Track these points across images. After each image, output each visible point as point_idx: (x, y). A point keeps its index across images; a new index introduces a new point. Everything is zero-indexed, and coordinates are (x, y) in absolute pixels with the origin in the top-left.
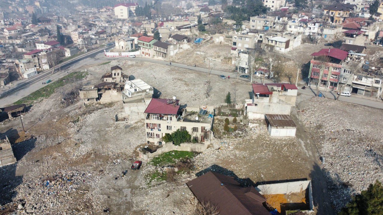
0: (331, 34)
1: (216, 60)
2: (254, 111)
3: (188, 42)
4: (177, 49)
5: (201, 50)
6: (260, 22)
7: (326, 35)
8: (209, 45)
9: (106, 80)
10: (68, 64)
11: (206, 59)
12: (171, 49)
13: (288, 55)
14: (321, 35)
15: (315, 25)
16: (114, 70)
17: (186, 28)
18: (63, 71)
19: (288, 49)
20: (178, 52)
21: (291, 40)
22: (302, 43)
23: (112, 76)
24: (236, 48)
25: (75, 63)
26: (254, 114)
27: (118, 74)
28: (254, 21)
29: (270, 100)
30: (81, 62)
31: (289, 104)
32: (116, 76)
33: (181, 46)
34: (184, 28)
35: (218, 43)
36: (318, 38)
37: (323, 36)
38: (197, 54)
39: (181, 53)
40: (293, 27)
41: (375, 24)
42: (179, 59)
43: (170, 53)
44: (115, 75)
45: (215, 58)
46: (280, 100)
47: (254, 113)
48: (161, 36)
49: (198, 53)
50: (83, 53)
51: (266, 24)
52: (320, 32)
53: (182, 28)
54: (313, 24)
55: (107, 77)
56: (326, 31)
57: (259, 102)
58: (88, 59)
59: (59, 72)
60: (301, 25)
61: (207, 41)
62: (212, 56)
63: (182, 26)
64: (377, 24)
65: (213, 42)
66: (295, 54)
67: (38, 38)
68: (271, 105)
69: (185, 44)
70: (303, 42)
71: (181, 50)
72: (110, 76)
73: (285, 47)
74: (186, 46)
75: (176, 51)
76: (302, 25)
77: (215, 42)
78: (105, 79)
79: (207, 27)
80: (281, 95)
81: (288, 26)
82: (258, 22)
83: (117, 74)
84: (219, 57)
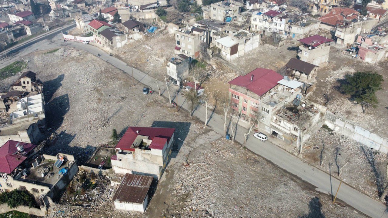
0: (300, 33)
1: (160, 59)
2: (119, 166)
3: (139, 31)
4: (125, 39)
5: (149, 43)
6: (220, 11)
7: (294, 34)
8: (161, 36)
9: (16, 88)
10: (21, 47)
11: (149, 57)
12: (117, 41)
13: (234, 63)
14: (289, 33)
15: (281, 20)
16: (22, 78)
17: (149, 9)
18: (10, 58)
19: (236, 55)
20: (127, 44)
21: (241, 44)
22: (261, 44)
23: (21, 84)
24: (180, 48)
25: (27, 47)
26: (120, 169)
27: (28, 83)
28: (214, 9)
29: (134, 156)
30: (34, 45)
31: (156, 164)
32: (26, 85)
33: (131, 36)
34: (147, 9)
35: (172, 34)
36: (283, 38)
37: (291, 35)
38: (145, 48)
39: (130, 45)
40: (258, 20)
41: (354, 25)
42: (125, 53)
43: (116, 45)
44: (24, 83)
45: (159, 57)
46: (144, 158)
47: (119, 167)
48: (120, 18)
49: (147, 47)
50: (44, 32)
51: (227, 13)
52: (287, 30)
53: (145, 9)
54: (279, 20)
55: (15, 86)
56: (295, 29)
57: (123, 157)
58: (44, 41)
59: (5, 60)
60: (266, 19)
61: (161, 31)
62: (156, 54)
63: (146, 6)
64: (358, 25)
65: (168, 32)
66: (243, 62)
67: (14, 6)
68: (136, 161)
69: (135, 33)
70: (263, 42)
71: (131, 41)
72: (19, 84)
73: (230, 53)
74: (137, 35)
75: (124, 43)
76: (268, 19)
77: (170, 33)
78: (14, 87)
79: (172, 8)
80: (145, 154)
81: (252, 18)
82: (219, 10)
83: (26, 83)
84: (162, 56)
